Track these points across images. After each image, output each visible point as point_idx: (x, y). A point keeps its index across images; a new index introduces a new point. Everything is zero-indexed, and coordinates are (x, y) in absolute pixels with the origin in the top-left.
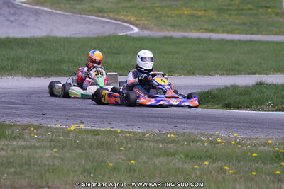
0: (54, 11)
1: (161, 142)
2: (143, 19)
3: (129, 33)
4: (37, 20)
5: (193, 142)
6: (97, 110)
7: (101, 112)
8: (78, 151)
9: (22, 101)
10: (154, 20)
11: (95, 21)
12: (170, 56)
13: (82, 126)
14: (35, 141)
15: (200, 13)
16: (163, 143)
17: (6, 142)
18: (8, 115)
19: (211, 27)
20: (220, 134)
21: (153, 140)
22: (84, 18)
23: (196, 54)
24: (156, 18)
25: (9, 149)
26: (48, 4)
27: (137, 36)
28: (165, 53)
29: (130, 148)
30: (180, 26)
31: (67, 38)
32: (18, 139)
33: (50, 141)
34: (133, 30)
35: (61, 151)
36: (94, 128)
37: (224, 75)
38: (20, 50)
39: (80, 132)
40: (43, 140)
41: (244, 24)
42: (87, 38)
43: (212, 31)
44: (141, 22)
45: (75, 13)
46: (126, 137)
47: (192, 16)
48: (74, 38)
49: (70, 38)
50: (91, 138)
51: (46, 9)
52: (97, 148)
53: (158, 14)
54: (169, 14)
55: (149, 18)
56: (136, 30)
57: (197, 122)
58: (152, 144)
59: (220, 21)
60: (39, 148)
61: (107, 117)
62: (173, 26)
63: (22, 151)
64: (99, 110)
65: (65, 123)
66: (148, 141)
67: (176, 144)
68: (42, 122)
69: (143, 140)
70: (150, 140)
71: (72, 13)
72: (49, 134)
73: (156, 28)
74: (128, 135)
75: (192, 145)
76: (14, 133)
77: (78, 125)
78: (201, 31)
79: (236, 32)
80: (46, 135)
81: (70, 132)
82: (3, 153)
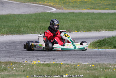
0: (11, 2)
1: (88, 69)
2: (57, 4)
3: (51, 11)
4: (3, 6)
5: (106, 69)
10: (63, 4)
11: (33, 6)
12: (76, 22)
13: (39, 61)
14: (14, 71)
16: (89, 70)
19: (92, 7)
22: (27, 5)
23: (89, 21)
24: (64, 3)
27: (56, 12)
28: (72, 20)
30: (76, 7)
31: (20, 14)
32: (5, 71)
33: (24, 71)
34: (53, 9)
36: (46, 63)
37: (106, 31)
39: (39, 65)
41: (109, 5)
42: (30, 14)
43: (94, 9)
44: (56, 6)
45: (22, 2)
46: (67, 68)
48: (23, 14)
49: (21, 14)
50: (46, 69)
53: (64, 1)
54: (70, 1)
55: (60, 3)
56: (54, 9)
57: (103, 57)
59: (96, 4)
60: (18, 75)
61: (51, 56)
62: (73, 7)
65: (29, 60)
66: (80, 69)
67: (96, 70)
68: (16, 60)
69: (77, 69)
70: (81, 68)
71: (20, 2)
72: (22, 67)
73: (64, 8)
74: (67, 66)
75: (106, 71)
76: (1, 67)
77: (36, 61)
78: (88, 9)
79: (106, 9)
80: (20, 68)
81: (33, 65)
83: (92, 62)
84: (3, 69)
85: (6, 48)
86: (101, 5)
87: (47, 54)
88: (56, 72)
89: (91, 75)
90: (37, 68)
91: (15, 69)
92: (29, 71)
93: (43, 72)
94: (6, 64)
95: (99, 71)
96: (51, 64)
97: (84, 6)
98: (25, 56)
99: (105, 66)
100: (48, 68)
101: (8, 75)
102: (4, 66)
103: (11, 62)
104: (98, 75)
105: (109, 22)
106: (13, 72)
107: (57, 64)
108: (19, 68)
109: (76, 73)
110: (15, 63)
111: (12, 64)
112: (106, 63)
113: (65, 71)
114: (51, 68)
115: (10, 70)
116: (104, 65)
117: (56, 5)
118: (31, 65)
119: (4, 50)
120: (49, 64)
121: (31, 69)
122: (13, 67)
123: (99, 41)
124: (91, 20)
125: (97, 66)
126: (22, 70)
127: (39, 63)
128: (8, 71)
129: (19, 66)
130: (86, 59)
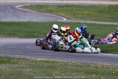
0: (31, 11)
2: (68, 15)
3: (62, 21)
4: (24, 15)
5: (88, 66)
6: (48, 52)
7: (50, 53)
8: (41, 69)
9: (18, 48)
11: (48, 15)
13: (43, 59)
14: (23, 65)
15: (92, 13)
16: (76, 67)
17: (11, 65)
18: (12, 54)
19: (96, 19)
20: (100, 64)
21: (72, 66)
22: (44, 14)
24: (74, 15)
26: (29, 8)
27: (66, 22)
29: (62, 69)
30: (83, 18)
31: (37, 22)
32: (16, 64)
33: (29, 65)
34: (64, 19)
35: (34, 69)
36: (47, 60)
38: (17, 27)
39: (41, 61)
40: (26, 65)
41: (110, 18)
43: (97, 20)
45: (40, 12)
47: (88, 14)
49: (38, 22)
50: (46, 64)
51: (28, 10)
52: (49, 68)
53: (74, 13)
54: (79, 13)
56: (65, 19)
58: (71, 67)
59: (100, 16)
62: (80, 18)
63: (18, 69)
64: (49, 53)
65: (35, 58)
67: (81, 67)
68: (26, 57)
69: (67, 65)
71: (39, 12)
72: (29, 62)
73: (73, 19)
74: (61, 63)
75: (88, 68)
76: (14, 61)
77: (41, 59)
78: (92, 20)
79: (107, 21)
80: (27, 63)
82: (10, 70)
91: (23, 63)
92: (33, 65)
93: (43, 66)
97: (89, 18)
98: (33, 54)
99: (88, 64)
102: (17, 61)
103: (22, 58)
105: (105, 32)
107: (54, 61)
110: (25, 59)
111: (22, 60)
114: (49, 64)
118: (36, 61)
121: (35, 64)
125: (83, 64)
128: (19, 64)
129: (27, 61)
130: (77, 59)
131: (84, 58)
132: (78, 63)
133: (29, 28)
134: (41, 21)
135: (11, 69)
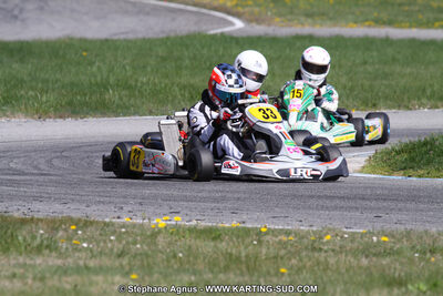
1: (363, 253)
2: (250, 3)
3: (227, 29)
4: (41, 9)
8: (186, 278)
9: (36, 167)
10: (272, 5)
13: (177, 218)
14: (83, 255)
16: (367, 257)
17: (21, 260)
18: (11, 198)
19: (384, 16)
21: (343, 250)
23: (370, 69)
25: (31, 276)
27: (244, 35)
30: (323, 14)
31: (107, 40)
32: (47, 251)
33: (121, 255)
34: (232, 24)
35: (147, 278)
36: (203, 224)
37: (437, 107)
38: (15, 66)
39: (178, 233)
40: (101, 253)
42: (146, 40)
43: (390, 23)
44: (246, 9)
46: (283, 245)
48: (118, 40)
49: (112, 41)
50: (207, 247)
52: (226, 269)
56: (239, 24)
59: (401, 5)
60: (100, 270)
61: (223, 199)
62: (309, 15)
63: (60, 281)
65: (139, 214)
66: (333, 251)
67: (396, 257)
68: (89, 211)
69: (321, 249)
70: (337, 248)
72: (112, 238)
73: (278, 19)
74: (284, 238)
75: (433, 259)
76: (34, 238)
77: (168, 218)
78: (367, 23)
79: (437, 24)
80: (105, 242)
81: (156, 233)
82: (18, 284)
83: (379, 226)
84: (41, 245)
85: (52, 166)
86: (417, 8)
87: (209, 192)
88: (243, 259)
89: (376, 275)
90: (170, 243)
91: (85, 245)
92: (141, 254)
93: (191, 259)
94: (51, 225)
95: (404, 260)
96: (224, 228)
97: (353, 13)
98: (125, 197)
99: (429, 241)
100: (212, 244)
101: (59, 267)
102: (47, 236)
103: (71, 220)
104: (403, 274)
106: (80, 258)
107: (247, 231)
108: (102, 244)
109: (318, 264)
110: (86, 221)
111: (73, 227)
112: (434, 230)
113: (275, 257)
114: (223, 245)
115: (67, 249)
116: (425, 238)
117: (247, 6)
118: (148, 233)
119: (45, 175)
120: (217, 229)
121: (148, 245)
122: (79, 239)
123: (407, 145)
124: (377, 66)
125: (400, 240)
126: (112, 250)
127: (177, 226)
128: (60, 253)
129: (101, 235)
130: (358, 214)
131: (392, 205)
132: (371, 234)
133: (73, 70)
134: (127, 33)
135: (26, 284)
